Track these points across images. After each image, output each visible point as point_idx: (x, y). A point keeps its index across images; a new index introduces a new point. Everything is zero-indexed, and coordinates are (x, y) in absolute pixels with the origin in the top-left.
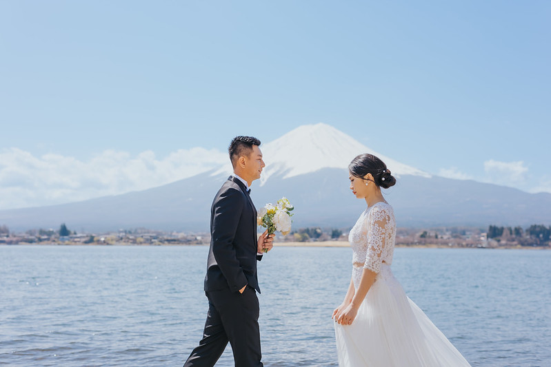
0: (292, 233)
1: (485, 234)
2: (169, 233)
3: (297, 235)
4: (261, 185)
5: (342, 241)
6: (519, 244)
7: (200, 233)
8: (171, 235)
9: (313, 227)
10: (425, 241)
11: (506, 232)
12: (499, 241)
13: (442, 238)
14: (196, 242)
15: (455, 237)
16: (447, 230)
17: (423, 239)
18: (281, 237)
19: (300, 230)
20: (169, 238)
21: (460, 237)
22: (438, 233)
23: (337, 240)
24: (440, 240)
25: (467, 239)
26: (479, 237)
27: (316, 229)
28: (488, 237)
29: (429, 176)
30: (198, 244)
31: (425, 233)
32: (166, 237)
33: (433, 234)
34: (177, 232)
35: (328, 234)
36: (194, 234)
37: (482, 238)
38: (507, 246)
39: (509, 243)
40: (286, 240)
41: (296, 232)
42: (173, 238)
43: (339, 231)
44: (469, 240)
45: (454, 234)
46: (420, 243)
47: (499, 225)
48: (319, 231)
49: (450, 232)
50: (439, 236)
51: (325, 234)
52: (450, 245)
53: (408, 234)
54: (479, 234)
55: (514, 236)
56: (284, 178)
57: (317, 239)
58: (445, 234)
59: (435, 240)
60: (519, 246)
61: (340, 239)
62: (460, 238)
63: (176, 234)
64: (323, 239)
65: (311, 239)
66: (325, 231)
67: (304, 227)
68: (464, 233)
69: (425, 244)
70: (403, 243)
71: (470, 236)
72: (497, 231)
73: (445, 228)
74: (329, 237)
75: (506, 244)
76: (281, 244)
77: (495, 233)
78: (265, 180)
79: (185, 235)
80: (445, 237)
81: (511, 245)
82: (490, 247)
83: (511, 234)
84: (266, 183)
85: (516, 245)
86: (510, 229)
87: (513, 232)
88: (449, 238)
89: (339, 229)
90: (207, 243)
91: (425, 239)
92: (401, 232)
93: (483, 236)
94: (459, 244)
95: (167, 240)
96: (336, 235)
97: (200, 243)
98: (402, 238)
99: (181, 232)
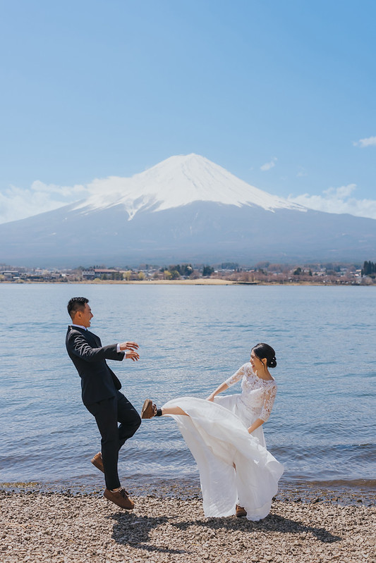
0: (162, 271)
1: (360, 270)
2: (33, 270)
3: (167, 273)
4: (129, 219)
5: (213, 278)
7: (65, 270)
9: (184, 264)
10: (299, 278)
12: (374, 278)
14: (60, 279)
15: (329, 274)
16: (322, 267)
17: (296, 276)
18: (150, 274)
19: (170, 267)
20: (32, 275)
21: (334, 274)
22: (312, 270)
23: (208, 278)
24: (314, 276)
25: (342, 276)
26: (354, 274)
27: (187, 266)
28: (362, 274)
29: (306, 211)
30: (62, 281)
31: (299, 269)
32: (28, 274)
33: (307, 271)
34: (41, 269)
36: (59, 271)
40: (156, 277)
41: (166, 269)
42: (36, 275)
43: (210, 268)
44: (344, 277)
45: (329, 271)
46: (294, 280)
47: (374, 261)
48: (190, 268)
49: (325, 269)
50: (313, 273)
51: (196, 270)
52: (324, 282)
53: (282, 271)
54: (354, 270)
56: (155, 211)
57: (188, 277)
58: (319, 271)
59: (309, 277)
61: (212, 277)
62: (335, 275)
63: (40, 271)
64: (194, 277)
65: (182, 277)
66: (197, 268)
67: (174, 264)
68: (338, 269)
69: (298, 281)
70: (276, 281)
71: (344, 273)
72: (372, 268)
73: (319, 265)
74: (201, 275)
76: (150, 282)
77: (370, 269)
78: (134, 214)
79: (49, 272)
80: (319, 274)
82: (364, 284)
84: (135, 217)
88: (323, 275)
89: (211, 266)
90: (72, 281)
91: (299, 276)
92: (274, 269)
93: (358, 273)
94: (333, 281)
95: (30, 277)
96: (207, 272)
97: (65, 281)
98: (275, 274)
99: (45, 269)
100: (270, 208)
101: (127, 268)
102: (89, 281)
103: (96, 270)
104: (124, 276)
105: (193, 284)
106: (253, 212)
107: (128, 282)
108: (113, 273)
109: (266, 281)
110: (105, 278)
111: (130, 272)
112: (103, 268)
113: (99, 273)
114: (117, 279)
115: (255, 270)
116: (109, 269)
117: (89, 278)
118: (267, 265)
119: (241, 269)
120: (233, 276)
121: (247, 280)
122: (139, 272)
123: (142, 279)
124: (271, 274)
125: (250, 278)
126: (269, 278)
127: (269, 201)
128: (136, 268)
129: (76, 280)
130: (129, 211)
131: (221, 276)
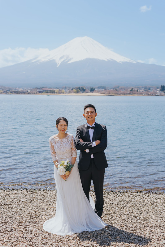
0: (72, 89)
2: (15, 88)
4: (58, 66)
5: (95, 93)
7: (29, 89)
9: (82, 86)
12: (164, 92)
16: (142, 88)
17: (131, 92)
18: (67, 91)
19: (76, 88)
21: (147, 91)
22: (138, 89)
23: (92, 92)
24: (139, 92)
25: (151, 92)
26: (156, 91)
28: (160, 91)
29: (135, 63)
31: (133, 89)
32: (13, 90)
33: (136, 90)
36: (27, 89)
40: (70, 92)
41: (74, 89)
42: (16, 91)
43: (94, 88)
45: (145, 90)
46: (130, 94)
48: (84, 88)
52: (143, 94)
53: (125, 90)
54: (156, 89)
56: (69, 63)
57: (84, 92)
59: (137, 92)
61: (94, 92)
62: (148, 91)
63: (18, 89)
64: (86, 92)
65: (81, 92)
66: (88, 88)
67: (78, 86)
68: (149, 89)
69: (132, 94)
70: (122, 94)
71: (152, 90)
74: (89, 91)
76: (67, 94)
77: (163, 89)
79: (22, 90)
80: (141, 91)
82: (161, 95)
84: (60, 65)
88: (143, 91)
89: (94, 87)
90: (33, 93)
91: (132, 92)
92: (122, 89)
93: (158, 90)
94: (147, 94)
95: (14, 92)
96: (92, 90)
97: (29, 93)
98: (122, 91)
99: (20, 88)
100: (120, 61)
101: (57, 88)
102: (40, 94)
103: (43, 89)
104: (55, 91)
105: (86, 95)
106: (112, 63)
107: (58, 94)
108: (51, 90)
109: (118, 94)
110: (47, 93)
111: (58, 90)
112: (46, 88)
113: (44, 90)
114: (53, 93)
115: (113, 89)
116: (49, 88)
117: (40, 92)
118: (118, 87)
119: (107, 89)
120: (103, 92)
121: (110, 94)
122: (62, 90)
123: (63, 93)
124: (120, 91)
125: (111, 93)
126: (119, 93)
127: (120, 58)
128: (61, 88)
129: (34, 93)
130: (57, 63)
131: (98, 92)
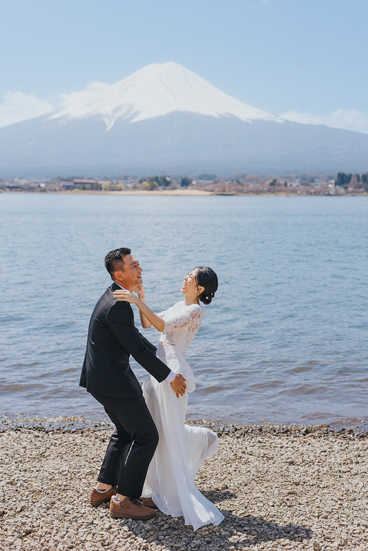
0: (141, 182)
1: (333, 181)
2: (11, 179)
3: (146, 184)
4: (108, 129)
5: (192, 189)
6: (365, 191)
7: (44, 180)
8: (12, 182)
9: (163, 175)
10: (275, 189)
11: (353, 180)
12: (346, 188)
13: (291, 185)
14: (39, 189)
15: (304, 185)
16: (297, 177)
17: (272, 187)
18: (129, 185)
19: (149, 178)
20: (11, 185)
21: (308, 184)
22: (287, 181)
23: (186, 189)
24: (289, 187)
25: (316, 187)
26: (327, 185)
27: (165, 177)
28: (336, 184)
29: (282, 122)
30: (41, 191)
31: (275, 180)
32: (7, 184)
33: (282, 182)
34: (20, 179)
35: (177, 182)
36: (37, 181)
37: (330, 186)
38: (354, 193)
39: (356, 190)
40: (135, 188)
41: (145, 180)
42: (14, 185)
43: (189, 179)
44: (318, 188)
45: (303, 182)
46: (269, 191)
47: (347, 171)
48: (168, 179)
49: (299, 180)
50: (289, 184)
51: (174, 181)
52: (299, 192)
53: (258, 182)
54: (327, 181)
55: (361, 183)
56: (133, 121)
57: (167, 188)
58: (294, 182)
59: (284, 188)
60: (366, 193)
61: (190, 187)
62: (309, 186)
63: (18, 181)
64: (172, 187)
65: (160, 188)
66: (175, 179)
67: (152, 175)
68: (312, 180)
69: (273, 192)
70: (252, 192)
71: (318, 183)
72: (345, 179)
73: (294, 176)
74: (179, 186)
75: (353, 192)
76: (129, 192)
77: (343, 180)
78: (112, 124)
79: (27, 182)
80: (294, 185)
81: (357, 192)
82: (337, 194)
83: (359, 181)
84: (113, 127)
85: (362, 192)
86: (358, 176)
87: (361, 179)
88: (298, 186)
89: (189, 177)
90: (51, 191)
91: (275, 187)
92: (251, 180)
93: (331, 184)
94: (307, 192)
95: (9, 187)
96: (185, 183)
97: (44, 191)
98: (252, 186)
99: (23, 178)
100: (248, 119)
101: (106, 179)
102: (68, 191)
103: (76, 181)
104: (103, 186)
105: (171, 195)
106: (230, 122)
107: (107, 192)
108: (92, 184)
109: (242, 192)
110: (84, 189)
111: (108, 182)
112: (82, 178)
113: (77, 183)
114: (97, 189)
115: (232, 181)
116: (89, 179)
117: (68, 188)
118: (244, 176)
119: (219, 181)
120: (210, 187)
121: (224, 191)
122: (117, 183)
123: (120, 190)
124: (248, 185)
125: (227, 189)
126: (246, 189)
127: (246, 112)
128: (114, 178)
129: (55, 190)
130: (107, 121)
131: (199, 187)
